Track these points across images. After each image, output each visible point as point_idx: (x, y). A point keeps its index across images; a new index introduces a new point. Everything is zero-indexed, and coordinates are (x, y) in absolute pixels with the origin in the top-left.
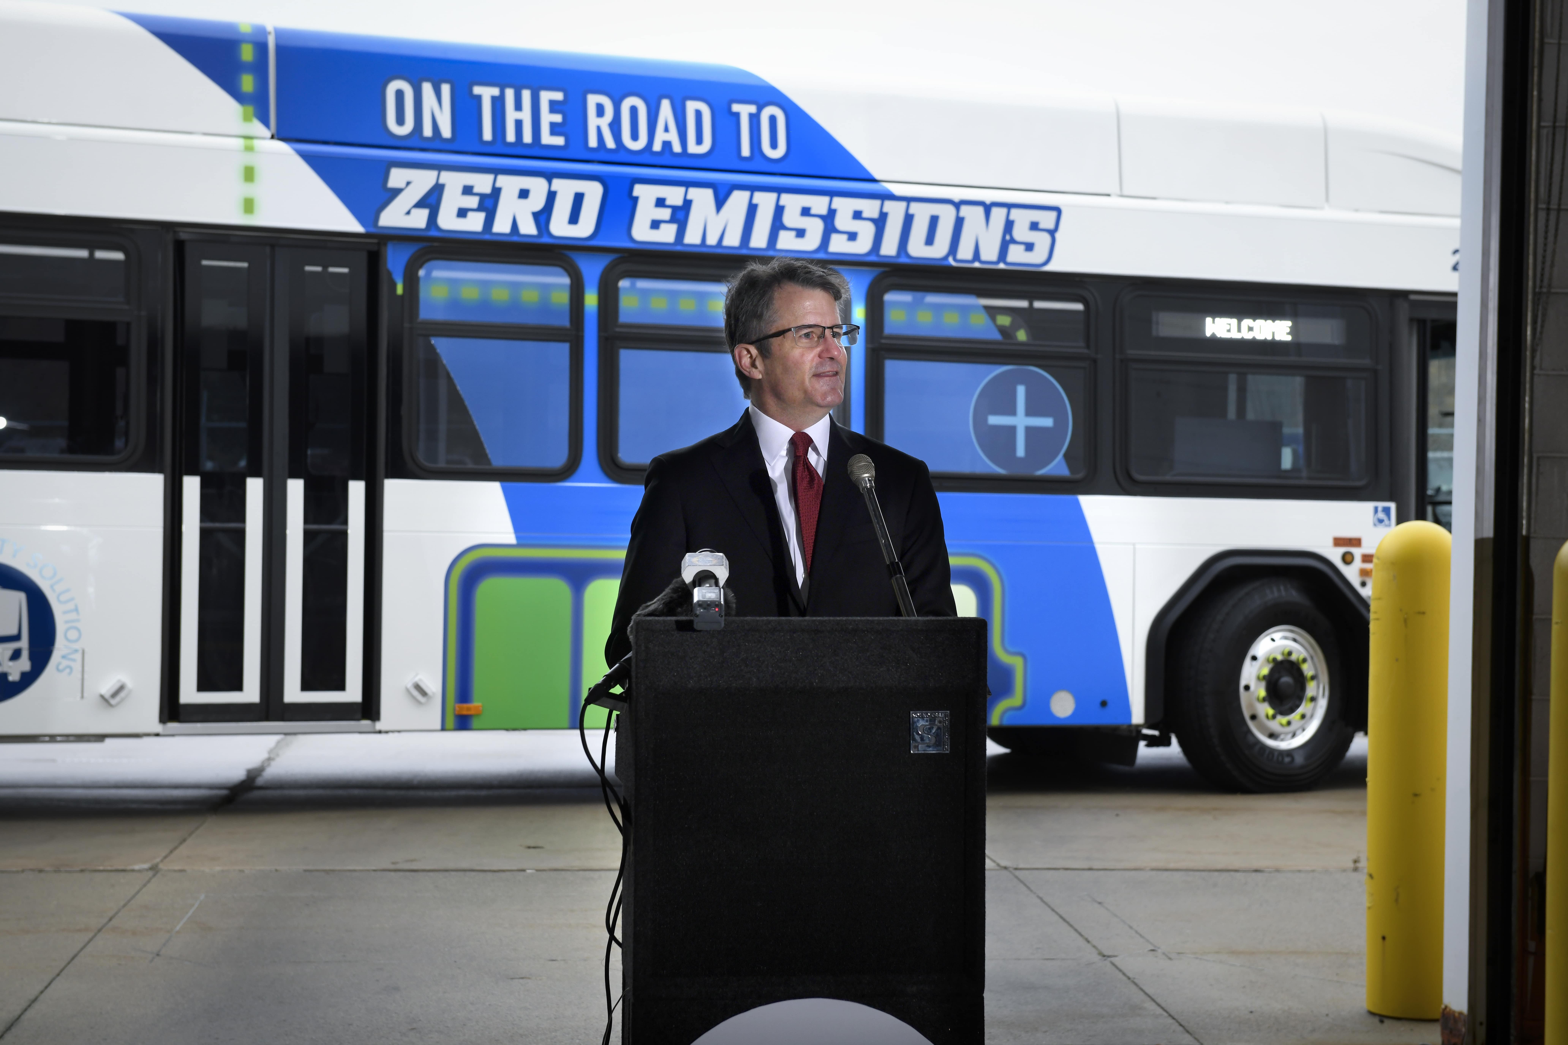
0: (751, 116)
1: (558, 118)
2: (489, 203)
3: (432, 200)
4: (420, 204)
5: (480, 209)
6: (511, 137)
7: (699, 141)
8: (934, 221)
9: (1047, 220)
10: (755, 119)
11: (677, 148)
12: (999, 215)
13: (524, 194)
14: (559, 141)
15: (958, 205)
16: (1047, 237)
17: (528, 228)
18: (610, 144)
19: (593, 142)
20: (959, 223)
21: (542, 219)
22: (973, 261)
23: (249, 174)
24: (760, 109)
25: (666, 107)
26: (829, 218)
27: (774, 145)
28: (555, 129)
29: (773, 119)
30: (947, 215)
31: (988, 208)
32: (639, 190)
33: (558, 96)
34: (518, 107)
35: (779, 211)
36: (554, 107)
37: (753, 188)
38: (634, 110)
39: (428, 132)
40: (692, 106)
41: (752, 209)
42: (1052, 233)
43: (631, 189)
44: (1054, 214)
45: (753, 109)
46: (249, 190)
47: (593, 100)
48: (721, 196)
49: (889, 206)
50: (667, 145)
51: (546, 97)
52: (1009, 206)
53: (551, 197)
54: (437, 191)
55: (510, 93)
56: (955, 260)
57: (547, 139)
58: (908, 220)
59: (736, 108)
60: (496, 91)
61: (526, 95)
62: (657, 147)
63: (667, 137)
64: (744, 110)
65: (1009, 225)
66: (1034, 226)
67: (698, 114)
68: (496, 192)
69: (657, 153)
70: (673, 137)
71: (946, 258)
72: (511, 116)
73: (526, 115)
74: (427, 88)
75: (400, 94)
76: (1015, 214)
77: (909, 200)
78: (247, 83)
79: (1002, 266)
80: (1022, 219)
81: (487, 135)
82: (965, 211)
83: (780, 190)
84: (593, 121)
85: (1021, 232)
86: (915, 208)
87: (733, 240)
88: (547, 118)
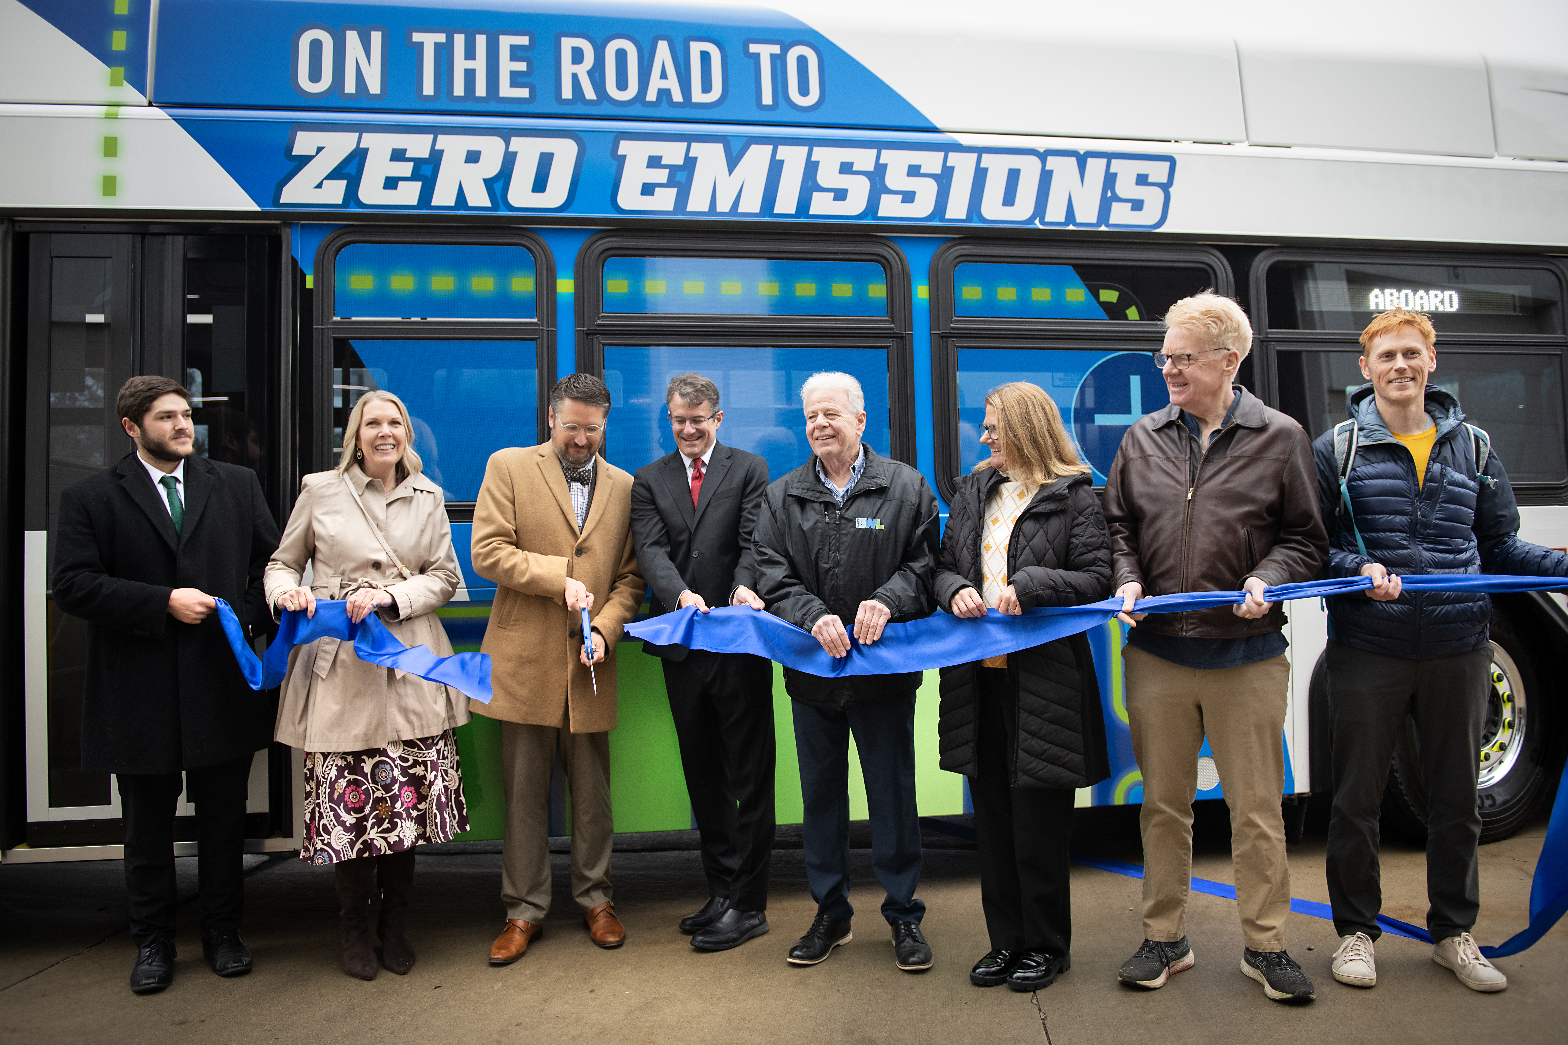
0: (773, 56)
1: (522, 66)
2: (426, 170)
3: (351, 169)
4: (334, 175)
5: (414, 178)
6: (459, 90)
7: (707, 88)
8: (1014, 176)
9: (1158, 172)
10: (778, 62)
11: (677, 96)
12: (1096, 167)
13: (473, 157)
14: (523, 93)
15: (1043, 156)
16: (1159, 193)
17: (478, 198)
18: (590, 94)
19: (567, 93)
20: (1046, 177)
21: (498, 187)
22: (1066, 223)
23: (111, 147)
24: (785, 49)
25: (663, 50)
26: (877, 175)
27: (804, 90)
28: (516, 79)
29: (802, 61)
30: (1030, 169)
31: (1082, 159)
32: (625, 147)
33: (524, 40)
34: (470, 54)
35: (811, 168)
36: (516, 53)
37: (776, 142)
38: (621, 55)
39: (350, 87)
40: (696, 48)
41: (776, 168)
42: (1165, 187)
43: (616, 146)
44: (1166, 165)
45: (776, 49)
46: (110, 166)
47: (567, 44)
48: (735, 152)
49: (954, 159)
50: (664, 93)
51: (506, 42)
52: (1110, 156)
53: (509, 160)
54: (358, 157)
55: (459, 40)
56: (1042, 222)
57: (506, 90)
58: (980, 175)
59: (754, 48)
60: (441, 38)
61: (481, 41)
62: (651, 96)
63: (664, 84)
64: (765, 51)
65: (1110, 179)
66: (1142, 180)
67: (705, 57)
68: (436, 157)
69: (651, 104)
70: (672, 84)
71: (1031, 220)
72: (460, 64)
73: (480, 65)
74: (352, 38)
75: (316, 47)
76: (1117, 165)
77: (980, 151)
78: (119, 40)
79: (1103, 228)
80: (1126, 171)
81: (428, 89)
82: (1052, 163)
83: (811, 143)
84: (567, 68)
85: (1126, 187)
86: (987, 160)
87: (751, 205)
88: (507, 66)
